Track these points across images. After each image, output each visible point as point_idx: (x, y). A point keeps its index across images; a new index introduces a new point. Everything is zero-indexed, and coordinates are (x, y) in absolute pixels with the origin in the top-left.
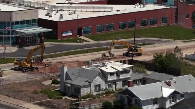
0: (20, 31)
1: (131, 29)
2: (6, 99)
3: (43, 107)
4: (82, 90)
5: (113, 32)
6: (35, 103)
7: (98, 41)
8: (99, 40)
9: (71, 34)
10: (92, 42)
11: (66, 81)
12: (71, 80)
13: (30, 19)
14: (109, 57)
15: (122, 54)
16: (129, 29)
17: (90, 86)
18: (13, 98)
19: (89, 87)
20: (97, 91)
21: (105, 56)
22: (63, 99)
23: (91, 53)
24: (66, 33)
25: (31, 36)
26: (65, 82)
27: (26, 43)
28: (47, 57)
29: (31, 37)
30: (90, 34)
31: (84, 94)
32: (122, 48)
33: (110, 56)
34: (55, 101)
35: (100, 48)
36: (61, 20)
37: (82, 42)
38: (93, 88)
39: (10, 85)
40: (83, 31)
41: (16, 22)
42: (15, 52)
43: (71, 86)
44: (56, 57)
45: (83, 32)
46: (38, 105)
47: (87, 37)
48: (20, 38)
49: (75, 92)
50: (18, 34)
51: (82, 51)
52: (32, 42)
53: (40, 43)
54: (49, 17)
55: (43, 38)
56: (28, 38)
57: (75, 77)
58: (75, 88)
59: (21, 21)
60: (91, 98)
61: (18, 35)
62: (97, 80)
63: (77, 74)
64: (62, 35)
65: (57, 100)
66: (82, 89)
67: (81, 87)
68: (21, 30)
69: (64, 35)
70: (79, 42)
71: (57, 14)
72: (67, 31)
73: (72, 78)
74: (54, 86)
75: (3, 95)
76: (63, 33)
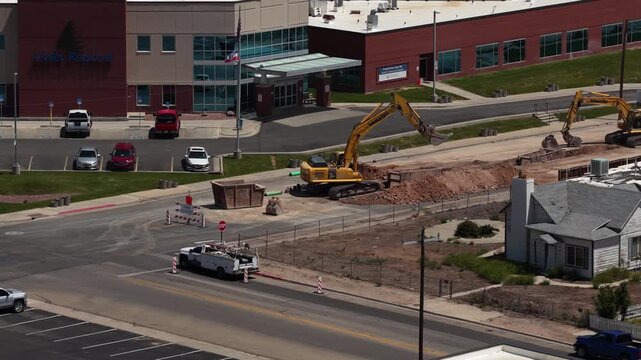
0: (262, 66)
1: (574, 56)
2: (351, 287)
3: (494, 310)
4: (597, 253)
5: (524, 67)
6: (457, 298)
7: (494, 96)
8: (498, 92)
9: (403, 74)
10: (475, 100)
11: (532, 226)
12: (553, 222)
13: (286, 27)
14: (567, 149)
15: (603, 139)
16: (568, 57)
17: (616, 241)
18: (372, 285)
19: (615, 245)
20: (637, 259)
21: (554, 143)
22: (537, 283)
23: (494, 134)
24: (388, 71)
25: (291, 83)
26: (529, 230)
27: (277, 105)
28: (367, 150)
29: (289, 87)
30: (459, 75)
31: (602, 268)
32: (582, 120)
33: (568, 146)
34: (516, 289)
35: (515, 121)
36: (374, 30)
37: (450, 101)
38: (625, 248)
39: (323, 241)
40: (436, 63)
41: (251, 36)
42: (258, 135)
43: (556, 242)
44: (394, 150)
45: (436, 68)
46: (472, 303)
47: (451, 83)
48: (262, 90)
49: (570, 260)
50: (250, 77)
51: (464, 129)
52: (294, 102)
53: (317, 105)
54: (323, 20)
55: (327, 88)
56: (283, 88)
57: (562, 212)
58: (570, 249)
59: (258, 35)
60: (627, 280)
61: (250, 80)
62: (637, 222)
63: (565, 203)
64: (377, 78)
65: (521, 288)
66: (595, 251)
67: (593, 244)
68: (264, 64)
69: (383, 78)
70: (439, 102)
71: (339, 8)
72: (393, 65)
73: (553, 216)
74: (472, 244)
75: (331, 273)
76: (378, 72)
